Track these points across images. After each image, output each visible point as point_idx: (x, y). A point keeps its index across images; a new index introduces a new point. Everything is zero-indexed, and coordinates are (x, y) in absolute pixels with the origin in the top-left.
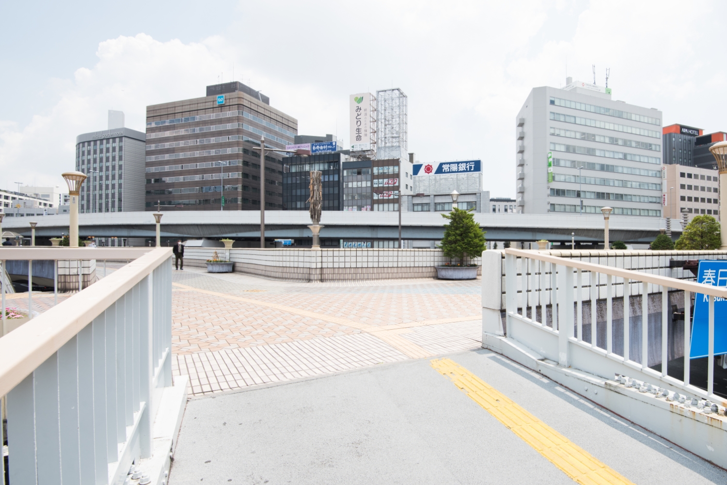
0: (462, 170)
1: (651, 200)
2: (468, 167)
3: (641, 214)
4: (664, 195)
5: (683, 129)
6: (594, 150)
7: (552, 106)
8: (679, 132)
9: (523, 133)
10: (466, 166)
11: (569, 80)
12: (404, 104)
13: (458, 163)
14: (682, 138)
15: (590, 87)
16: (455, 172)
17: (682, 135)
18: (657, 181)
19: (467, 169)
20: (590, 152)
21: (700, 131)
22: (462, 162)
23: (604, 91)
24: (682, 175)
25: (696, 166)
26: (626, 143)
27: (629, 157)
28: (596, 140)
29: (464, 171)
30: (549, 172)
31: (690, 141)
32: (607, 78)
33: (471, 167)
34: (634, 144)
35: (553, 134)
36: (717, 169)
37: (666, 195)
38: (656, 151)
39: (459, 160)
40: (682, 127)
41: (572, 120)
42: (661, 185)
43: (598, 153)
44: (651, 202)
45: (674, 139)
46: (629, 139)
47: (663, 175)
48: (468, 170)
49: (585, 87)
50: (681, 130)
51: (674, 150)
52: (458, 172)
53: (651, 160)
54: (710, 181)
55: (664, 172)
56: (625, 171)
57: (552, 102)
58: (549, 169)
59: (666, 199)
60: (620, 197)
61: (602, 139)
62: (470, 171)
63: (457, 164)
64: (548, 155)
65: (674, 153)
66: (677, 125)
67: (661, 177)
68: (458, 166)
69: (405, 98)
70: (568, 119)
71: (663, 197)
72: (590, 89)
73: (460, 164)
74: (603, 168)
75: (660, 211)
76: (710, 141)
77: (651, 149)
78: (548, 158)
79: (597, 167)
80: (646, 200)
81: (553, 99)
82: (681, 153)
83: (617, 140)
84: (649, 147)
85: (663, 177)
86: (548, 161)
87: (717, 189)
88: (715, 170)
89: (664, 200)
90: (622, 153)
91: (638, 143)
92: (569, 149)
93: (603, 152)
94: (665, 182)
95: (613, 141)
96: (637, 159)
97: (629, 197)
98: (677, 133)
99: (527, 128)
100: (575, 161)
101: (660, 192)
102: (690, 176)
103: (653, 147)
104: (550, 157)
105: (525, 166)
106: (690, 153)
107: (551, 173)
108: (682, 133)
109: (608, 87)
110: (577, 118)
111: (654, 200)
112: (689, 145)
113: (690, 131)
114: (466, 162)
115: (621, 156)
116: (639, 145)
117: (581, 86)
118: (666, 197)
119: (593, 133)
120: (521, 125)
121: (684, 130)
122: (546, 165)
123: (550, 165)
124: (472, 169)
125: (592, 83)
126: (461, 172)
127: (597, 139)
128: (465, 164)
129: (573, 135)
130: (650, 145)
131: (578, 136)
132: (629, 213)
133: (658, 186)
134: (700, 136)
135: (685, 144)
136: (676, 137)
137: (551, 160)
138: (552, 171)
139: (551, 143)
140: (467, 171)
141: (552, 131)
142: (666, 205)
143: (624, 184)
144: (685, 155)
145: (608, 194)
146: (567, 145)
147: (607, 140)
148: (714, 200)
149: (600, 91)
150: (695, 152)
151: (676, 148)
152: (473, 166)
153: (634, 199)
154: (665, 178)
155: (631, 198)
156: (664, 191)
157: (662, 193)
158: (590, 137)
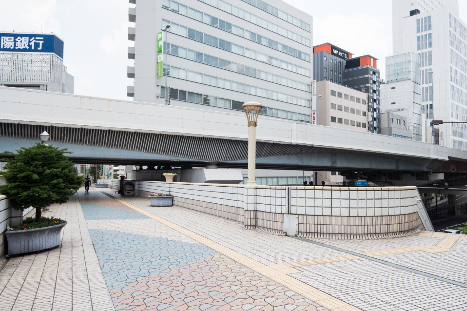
0: (21, 48)
1: (299, 117)
2: (32, 44)
4: (314, 114)
5: (334, 50)
6: (229, 44)
8: (331, 53)
10: (30, 42)
13: (15, 36)
14: (333, 59)
16: (9, 50)
17: (333, 56)
18: (307, 96)
19: (30, 46)
20: (224, 46)
21: (349, 55)
22: (22, 36)
24: (333, 93)
25: (346, 85)
26: (272, 44)
27: (274, 62)
28: (233, 32)
29: (25, 50)
30: (159, 61)
31: (340, 63)
33: (37, 45)
34: (280, 48)
35: (166, 8)
36: (365, 92)
37: (316, 112)
38: (305, 60)
39: (17, 32)
40: (333, 47)
42: (310, 101)
43: (234, 49)
44: (299, 120)
45: (325, 59)
47: (313, 90)
48: (33, 48)
50: (332, 51)
51: (325, 70)
52: (14, 50)
53: (299, 71)
54: (359, 104)
55: (314, 86)
58: (159, 56)
59: (316, 118)
61: (240, 32)
62: (36, 50)
63: (13, 38)
64: (157, 36)
65: (325, 73)
66: (328, 44)
67: (310, 92)
68: (15, 41)
71: (313, 115)
73: (19, 38)
76: (359, 65)
77: (300, 58)
78: (158, 41)
80: (294, 117)
82: (332, 74)
83: (260, 37)
84: (297, 54)
85: (313, 92)
86: (158, 45)
87: (365, 113)
88: (363, 92)
89: (314, 119)
90: (266, 55)
91: (285, 47)
92: (192, 35)
93: (241, 49)
94: (315, 99)
95: (255, 38)
98: (328, 53)
100: (201, 54)
101: (310, 109)
102: (340, 95)
103: (303, 56)
104: (161, 39)
106: (340, 76)
107: (161, 62)
108: (333, 54)
111: (303, 118)
112: (340, 67)
113: (341, 54)
114: (30, 36)
115: (265, 59)
116: (286, 50)
118: (316, 115)
121: (336, 52)
122: (154, 50)
123: (160, 51)
124: (40, 48)
126: (19, 50)
127: (234, 30)
128: (28, 38)
129: (198, 17)
130: (300, 52)
133: (308, 102)
134: (350, 58)
135: (335, 65)
136: (327, 56)
137: (161, 43)
138: (162, 59)
139: (163, 19)
140: (30, 50)
141: (166, 3)
144: (335, 76)
146: (189, 29)
147: (247, 35)
148: (363, 124)
150: (346, 76)
151: (327, 68)
152: (41, 42)
153: (280, 114)
154: (316, 93)
155: (277, 114)
156: (313, 109)
157: (312, 111)
158: (225, 26)
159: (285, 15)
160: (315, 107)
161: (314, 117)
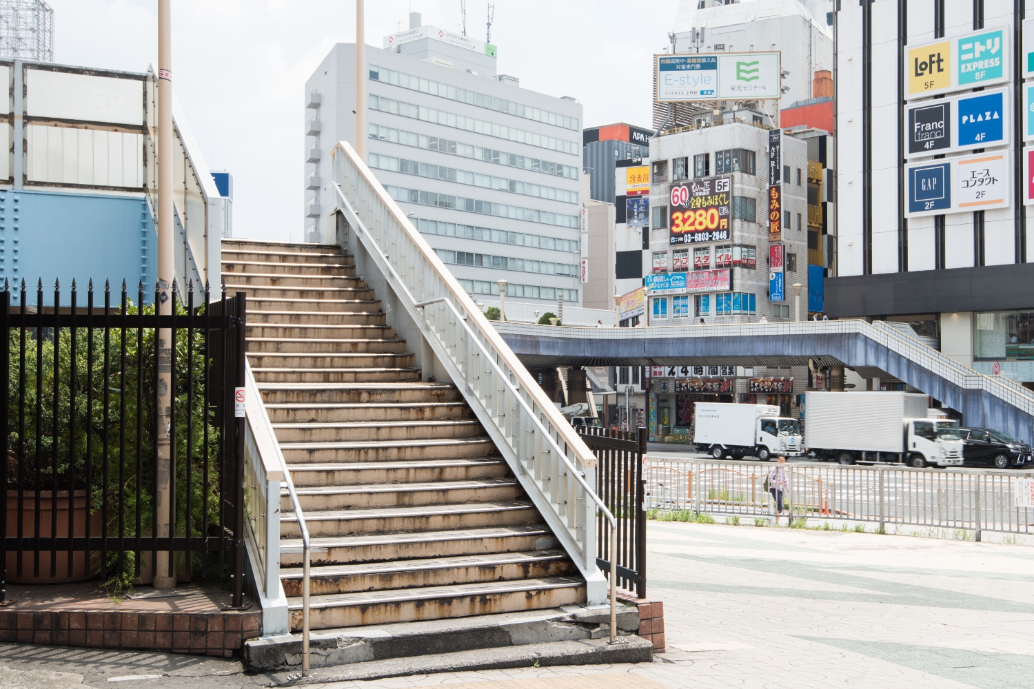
1: (559, 269)
3: (542, 297)
4: (584, 262)
5: (635, 133)
6: (453, 171)
7: (373, 83)
8: (628, 139)
9: (318, 122)
11: (415, 19)
12: (48, 27)
14: (633, 151)
15: (454, 39)
17: (633, 145)
18: (573, 235)
20: (446, 174)
23: (482, 50)
26: (513, 160)
27: (519, 188)
28: (458, 153)
32: (489, 24)
34: (528, 165)
37: (587, 261)
38: (569, 178)
40: (633, 130)
41: (412, 112)
42: (578, 242)
43: (460, 178)
44: (559, 274)
45: (616, 153)
46: (521, 154)
47: (581, 224)
49: (444, 39)
50: (631, 135)
53: (560, 196)
55: (584, 219)
56: (512, 214)
57: (374, 76)
59: (587, 270)
60: (501, 262)
61: (469, 151)
66: (623, 125)
67: (578, 228)
69: (47, 14)
70: (404, 110)
71: (582, 265)
72: (455, 44)
74: (473, 206)
75: (577, 291)
77: (561, 174)
79: (460, 204)
80: (551, 269)
81: (375, 70)
83: (497, 154)
84: (557, 170)
85: (582, 228)
89: (584, 272)
90: (507, 179)
91: (535, 161)
92: (405, 167)
93: (470, 176)
94: (585, 238)
95: (490, 156)
96: (535, 191)
97: (520, 263)
98: (623, 141)
99: (328, 114)
100: (417, 191)
101: (577, 256)
103: (565, 171)
105: (322, 190)
108: (633, 141)
109: (491, 43)
110: (420, 108)
111: (566, 270)
115: (505, 185)
116: (538, 166)
117: (437, 37)
118: (586, 265)
119: (454, 140)
120: (315, 105)
121: (637, 136)
125: (459, 32)
127: (460, 150)
129: (412, 141)
130: (560, 167)
131: (424, 142)
132: (519, 293)
133: (573, 245)
139: (370, 153)
141: (373, 131)
142: (586, 281)
143: (510, 238)
145: (480, 256)
146: (402, 160)
147: (479, 154)
149: (475, 50)
153: (528, 266)
154: (587, 230)
155: (523, 266)
156: (583, 255)
157: (580, 258)
158: (446, 147)
159: (537, 112)
160: (585, 253)
161: (584, 268)
